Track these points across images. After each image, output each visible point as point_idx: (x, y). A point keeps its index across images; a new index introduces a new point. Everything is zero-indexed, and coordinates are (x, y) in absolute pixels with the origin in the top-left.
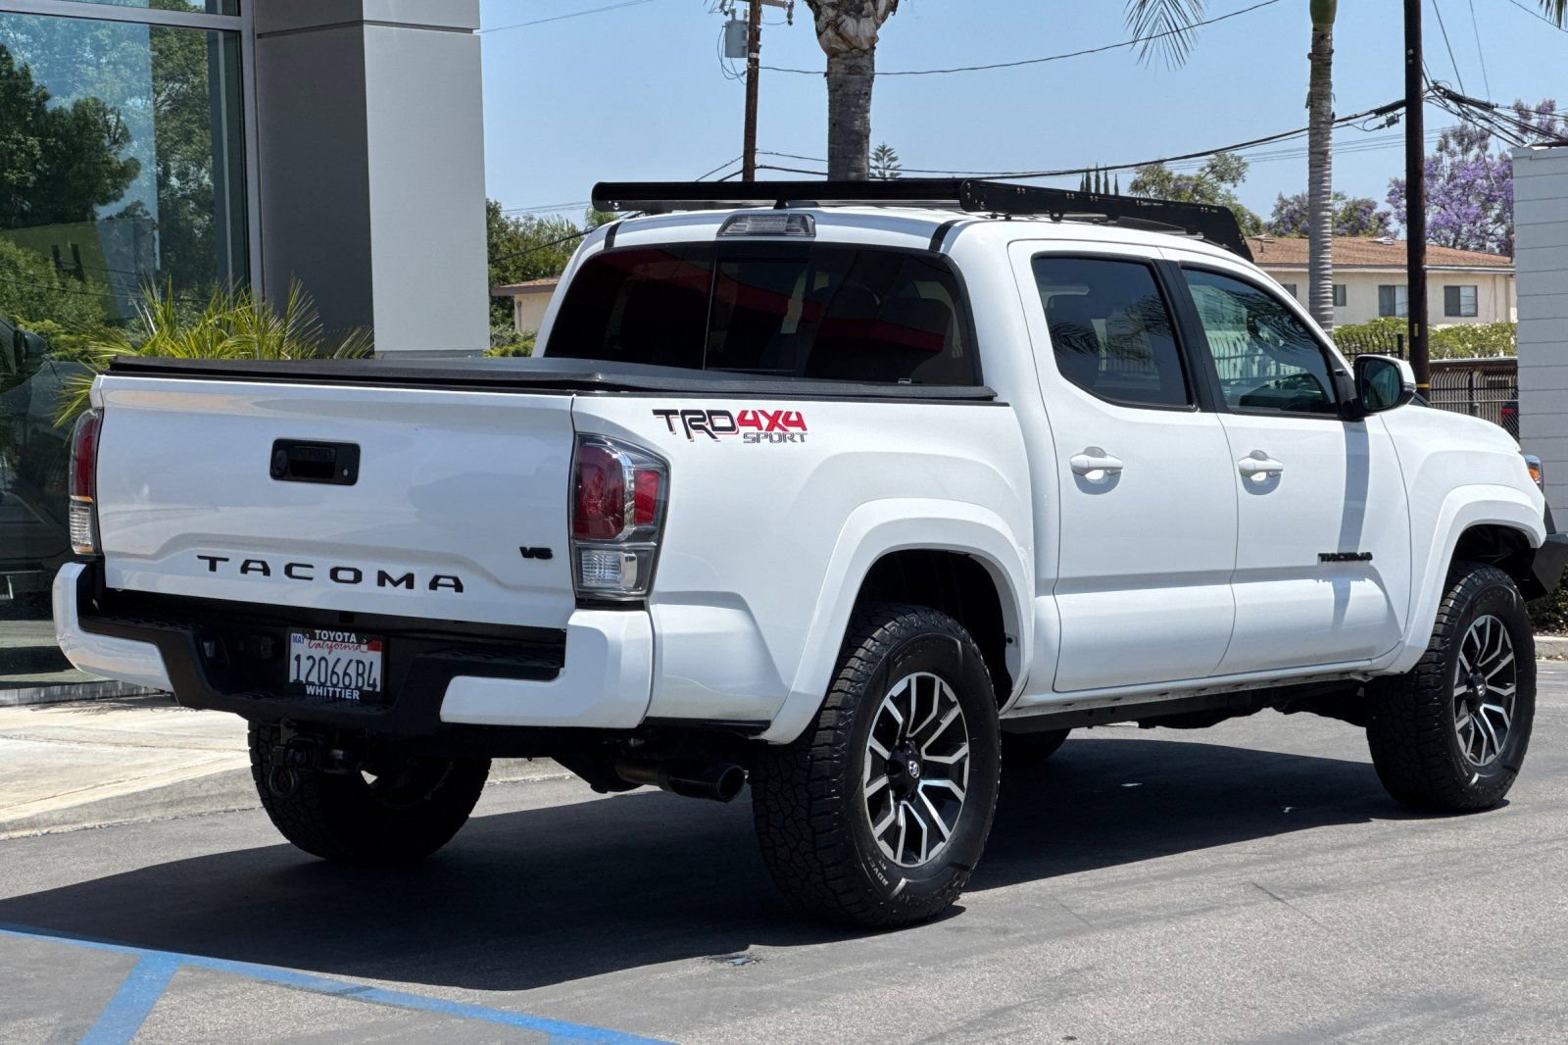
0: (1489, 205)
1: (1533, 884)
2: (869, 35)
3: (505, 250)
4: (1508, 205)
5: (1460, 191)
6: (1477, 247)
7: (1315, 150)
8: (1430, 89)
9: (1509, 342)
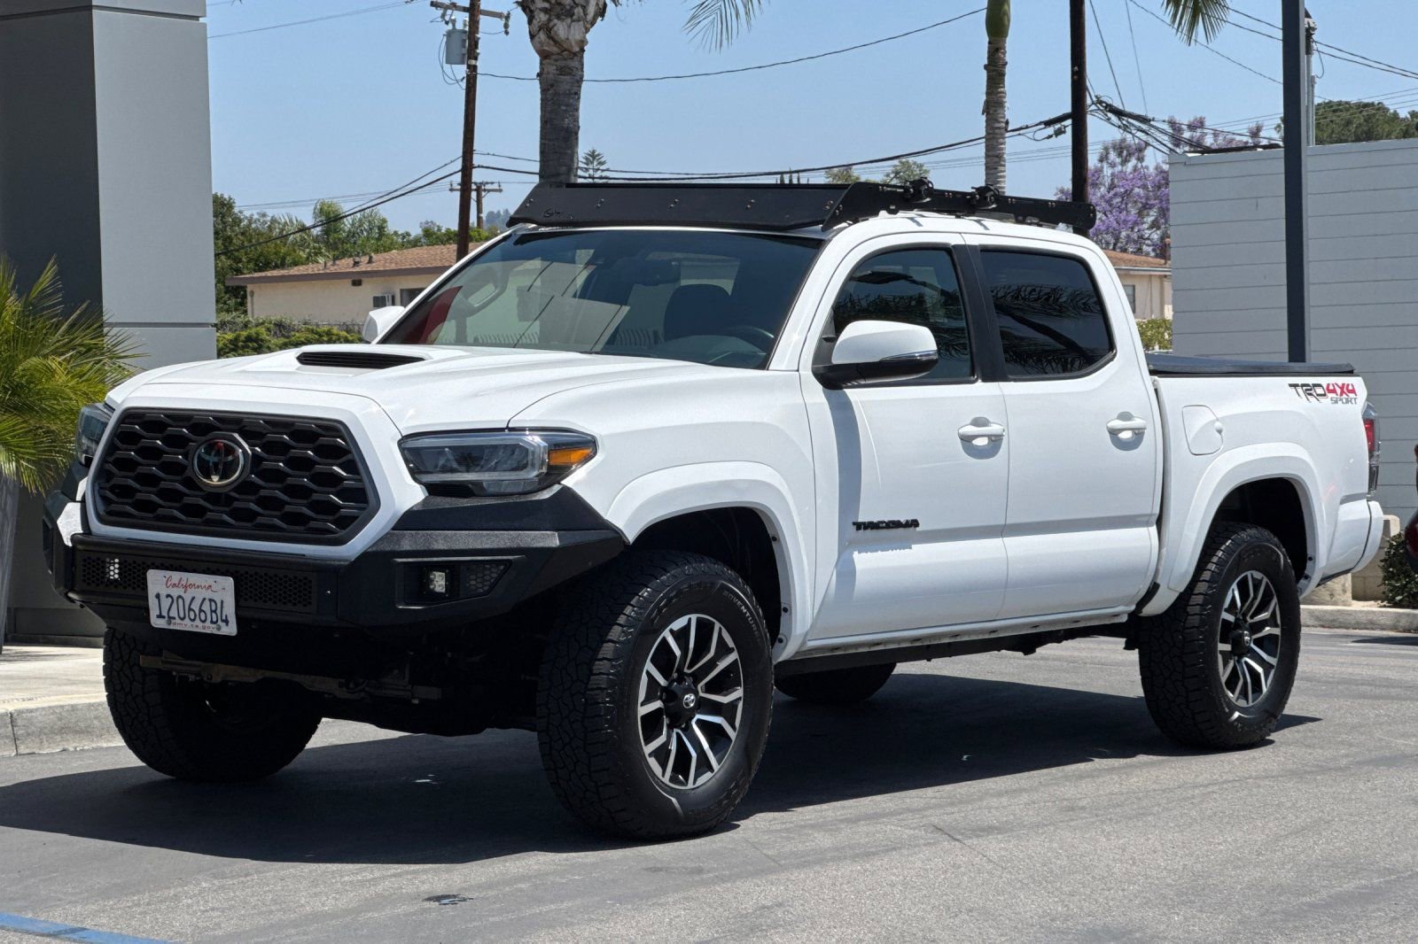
0: (1145, 212)
1: (1191, 824)
2: (578, 37)
3: (239, 242)
4: (1164, 212)
5: (1119, 200)
6: (1135, 250)
7: (990, 153)
8: (1093, 103)
9: (1163, 336)
